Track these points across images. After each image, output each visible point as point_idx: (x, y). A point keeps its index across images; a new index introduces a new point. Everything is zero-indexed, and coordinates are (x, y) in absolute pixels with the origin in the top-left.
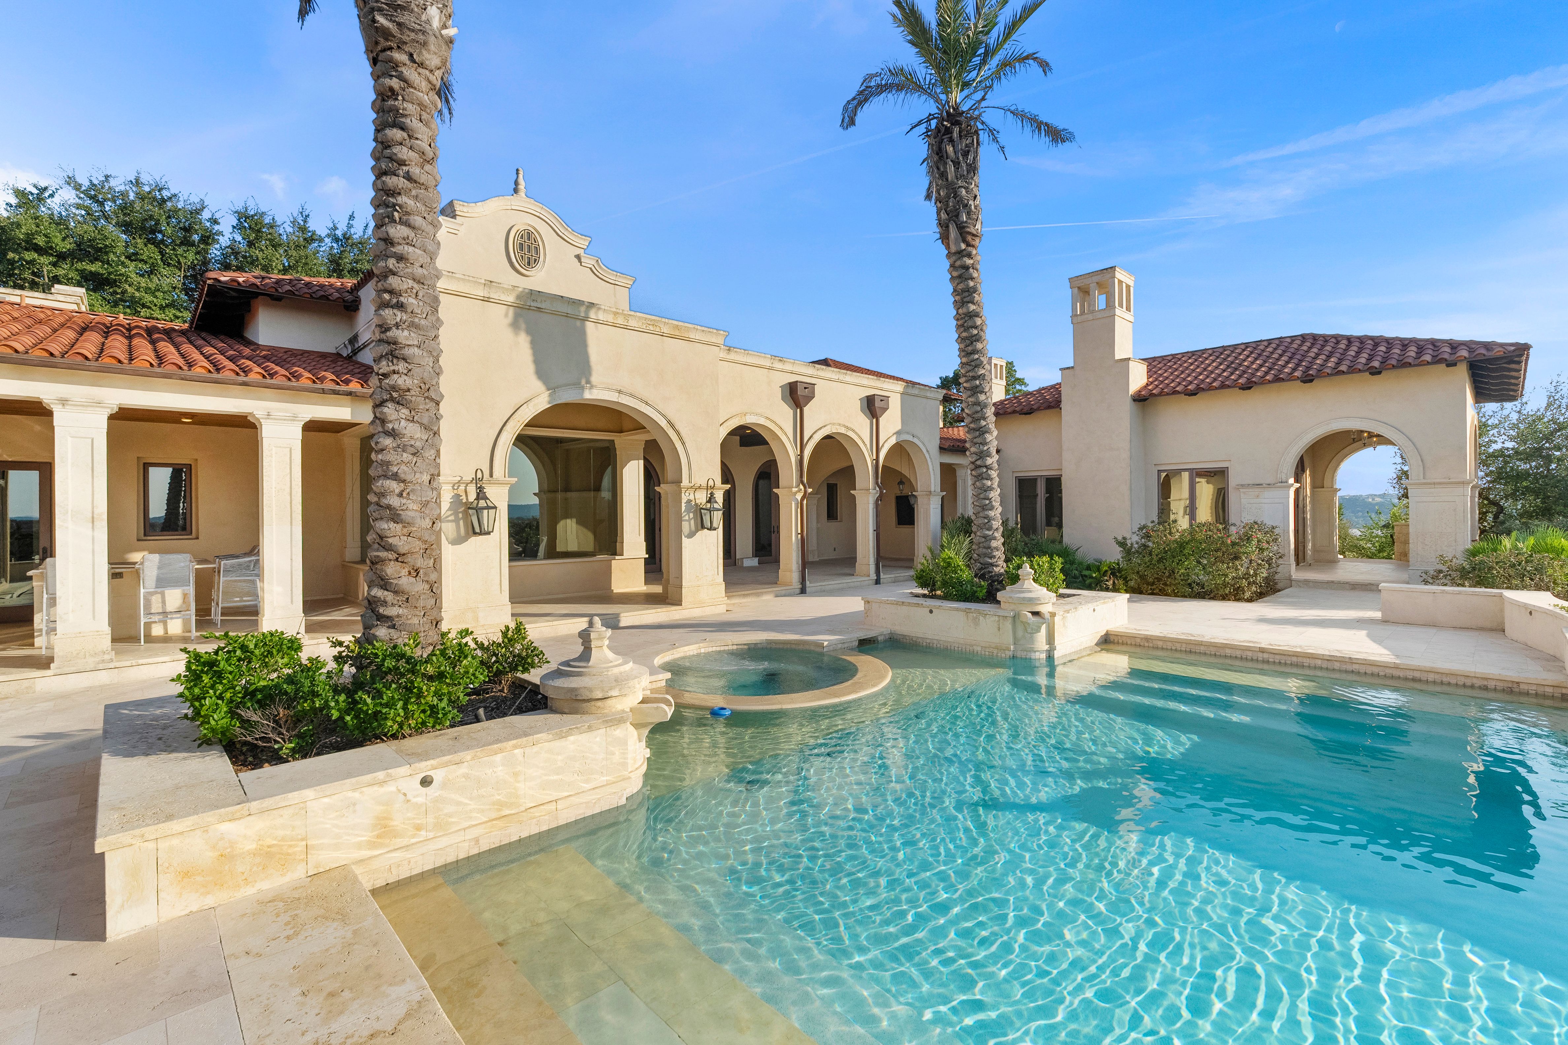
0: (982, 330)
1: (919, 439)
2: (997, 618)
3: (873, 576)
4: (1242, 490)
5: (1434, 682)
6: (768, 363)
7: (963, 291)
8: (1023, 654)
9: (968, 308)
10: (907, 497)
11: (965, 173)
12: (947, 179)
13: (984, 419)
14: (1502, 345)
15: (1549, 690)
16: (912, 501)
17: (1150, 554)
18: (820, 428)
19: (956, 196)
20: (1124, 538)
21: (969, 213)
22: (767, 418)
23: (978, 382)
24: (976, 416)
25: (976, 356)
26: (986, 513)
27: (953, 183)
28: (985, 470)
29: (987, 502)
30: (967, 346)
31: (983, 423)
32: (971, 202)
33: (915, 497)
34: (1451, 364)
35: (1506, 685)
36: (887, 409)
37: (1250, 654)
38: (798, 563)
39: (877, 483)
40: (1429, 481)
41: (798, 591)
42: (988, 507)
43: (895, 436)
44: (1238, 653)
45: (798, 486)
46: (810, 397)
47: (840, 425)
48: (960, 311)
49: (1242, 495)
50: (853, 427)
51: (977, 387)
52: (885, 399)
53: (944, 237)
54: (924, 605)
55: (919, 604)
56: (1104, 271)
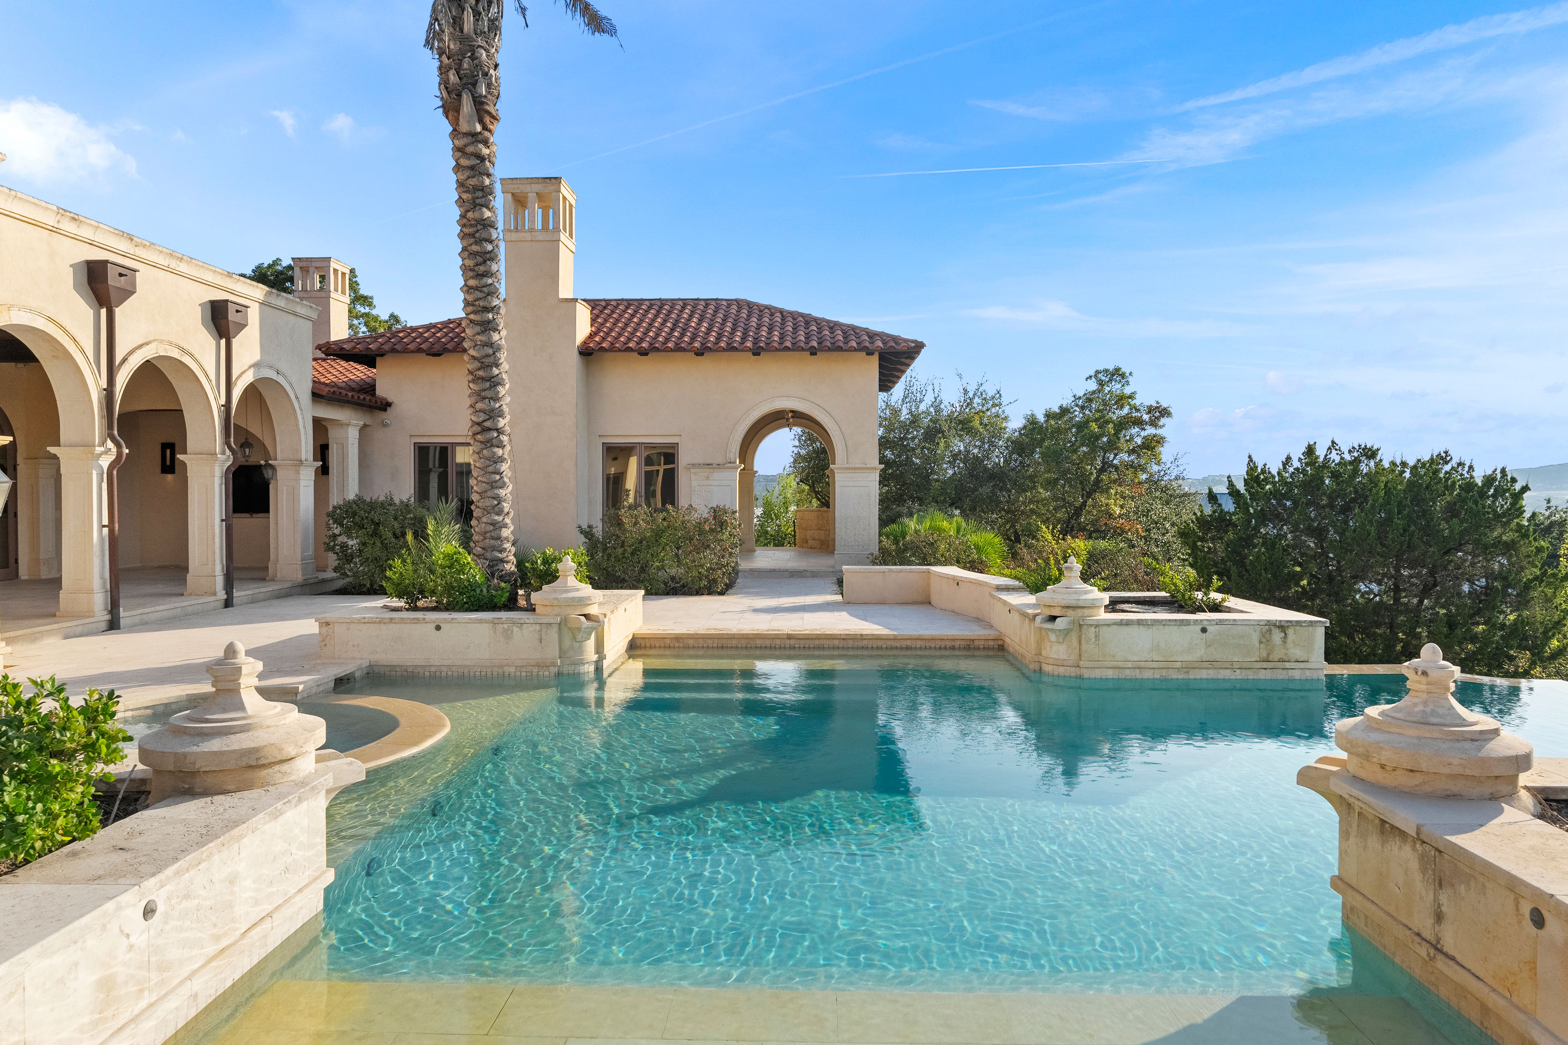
0: (497, 246)
1: (285, 377)
2: (538, 627)
3: (222, 595)
4: (692, 470)
5: (921, 648)
6: (50, 220)
7: (476, 189)
8: (571, 669)
9: (482, 214)
10: (260, 466)
11: (486, 29)
12: (462, 30)
13: (497, 366)
14: (906, 341)
15: (991, 643)
16: (268, 473)
17: (622, 546)
18: (140, 347)
19: (473, 58)
20: (590, 527)
21: (489, 86)
22: (50, 319)
23: (490, 316)
24: (486, 360)
25: (490, 281)
26: (496, 491)
27: (468, 38)
28: (496, 435)
29: (498, 477)
30: (477, 265)
31: (495, 371)
32: (492, 72)
33: (273, 467)
34: (870, 353)
35: (963, 643)
36: (246, 325)
37: (778, 642)
38: (102, 577)
39: (227, 443)
40: (851, 466)
41: (104, 626)
42: (499, 484)
43: (252, 370)
44: (768, 643)
45: (103, 444)
46: (128, 293)
47: (171, 344)
48: (470, 215)
49: (693, 476)
50: (192, 350)
51: (489, 322)
52: (242, 309)
53: (451, 109)
54: (427, 620)
55: (418, 619)
56: (548, 181)
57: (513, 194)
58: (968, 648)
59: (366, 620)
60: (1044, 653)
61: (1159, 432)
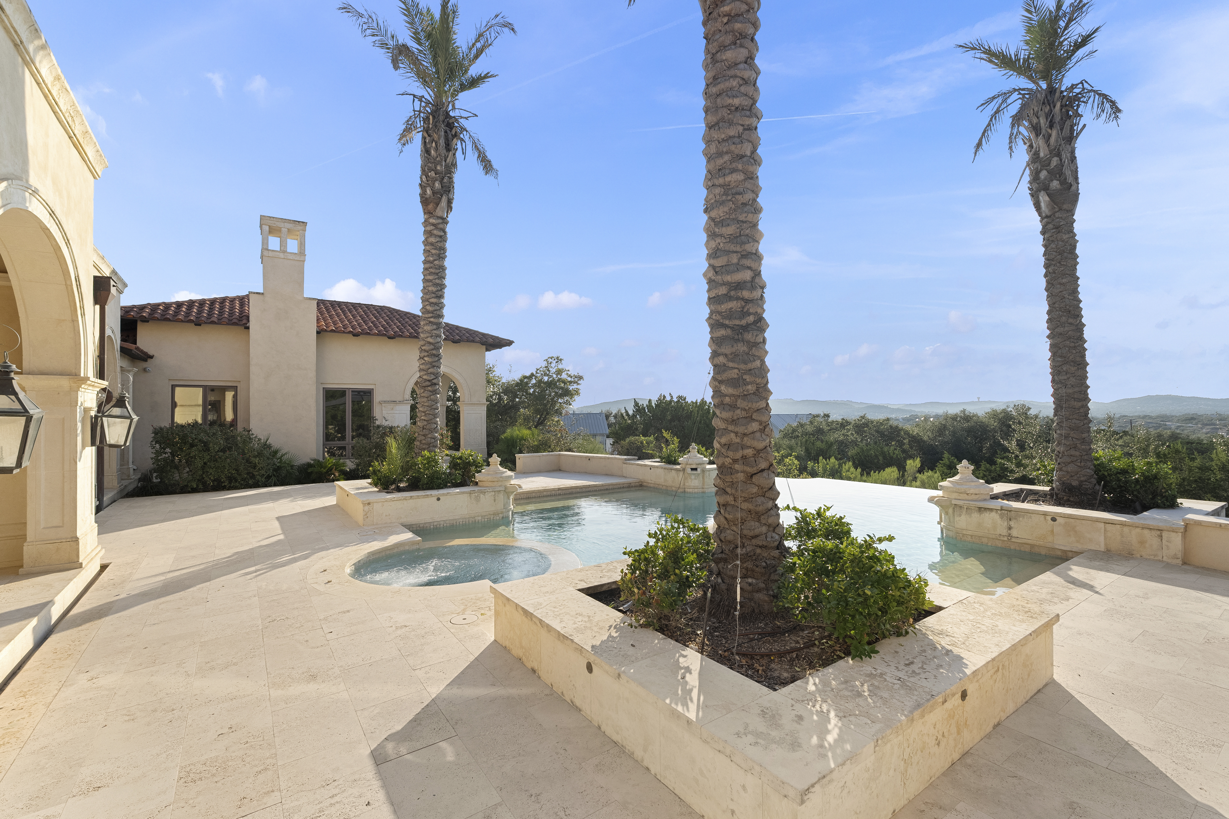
2: (493, 493)
4: (383, 405)
35: (627, 485)
40: (472, 402)
49: (383, 408)
54: (433, 495)
55: (427, 495)
56: (297, 223)
57: (269, 226)
58: (629, 487)
59: (395, 499)
60: (687, 484)
61: (578, 387)
